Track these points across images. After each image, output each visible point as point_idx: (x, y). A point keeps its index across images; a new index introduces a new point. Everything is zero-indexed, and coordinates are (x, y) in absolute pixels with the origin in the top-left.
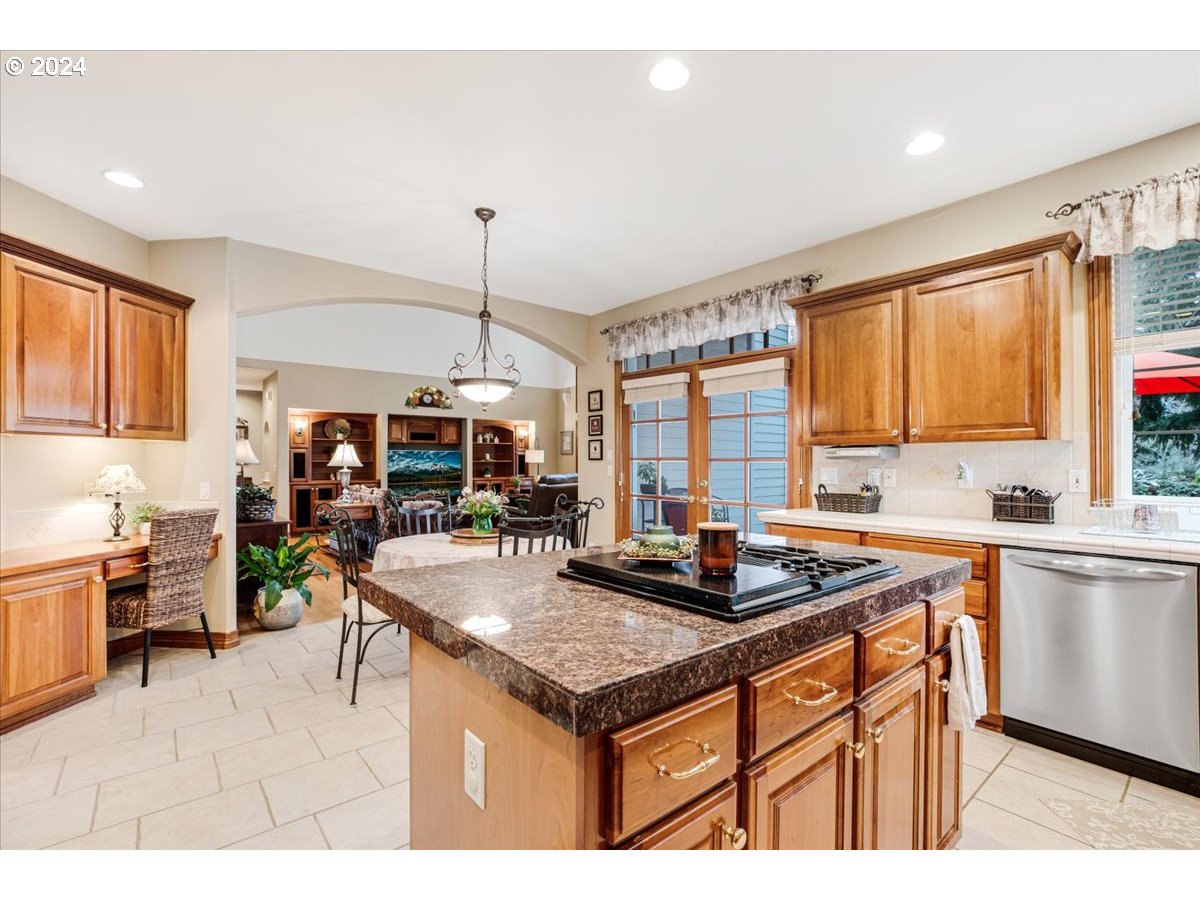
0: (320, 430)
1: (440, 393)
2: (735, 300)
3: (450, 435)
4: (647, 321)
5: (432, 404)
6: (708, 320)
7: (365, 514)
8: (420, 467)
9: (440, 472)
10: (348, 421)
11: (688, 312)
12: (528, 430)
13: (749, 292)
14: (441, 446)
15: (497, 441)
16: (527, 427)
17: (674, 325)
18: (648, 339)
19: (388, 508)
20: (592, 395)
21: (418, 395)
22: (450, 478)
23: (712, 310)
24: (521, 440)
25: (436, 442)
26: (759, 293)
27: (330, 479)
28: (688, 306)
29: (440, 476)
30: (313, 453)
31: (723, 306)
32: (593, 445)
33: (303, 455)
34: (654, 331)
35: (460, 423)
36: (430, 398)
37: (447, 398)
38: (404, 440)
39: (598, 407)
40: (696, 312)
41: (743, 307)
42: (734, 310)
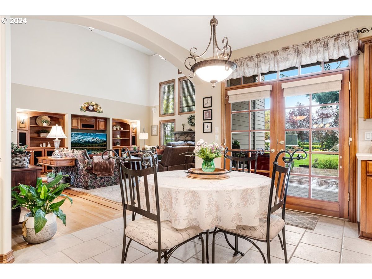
0: (34, 122)
1: (97, 105)
2: (308, 45)
3: (101, 125)
4: (246, 59)
5: (93, 110)
6: (289, 56)
7: (71, 163)
8: (86, 139)
9: (96, 143)
10: (49, 117)
11: (275, 53)
12: (136, 124)
13: (319, 40)
14: (96, 131)
15: (122, 129)
16: (136, 123)
17: (265, 60)
18: (246, 68)
19: (86, 159)
20: (205, 100)
21: (86, 105)
22: (102, 146)
23: (291, 51)
24: (133, 129)
25: (95, 129)
26: (325, 40)
27: (39, 146)
28: (275, 50)
29: (96, 145)
30: (30, 133)
31: (300, 48)
32: (206, 125)
33: (25, 133)
34: (251, 64)
35: (106, 120)
36: (92, 108)
37: (101, 108)
38: (79, 128)
39: (210, 105)
40: (281, 53)
41: (314, 48)
42: (308, 50)
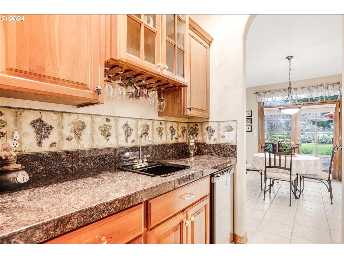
2: (316, 87)
4: (277, 91)
6: (305, 92)
13: (323, 85)
23: (306, 89)
26: (327, 86)
31: (311, 88)
32: (247, 127)
39: (250, 115)
40: (299, 89)
41: (320, 89)
42: (316, 90)
